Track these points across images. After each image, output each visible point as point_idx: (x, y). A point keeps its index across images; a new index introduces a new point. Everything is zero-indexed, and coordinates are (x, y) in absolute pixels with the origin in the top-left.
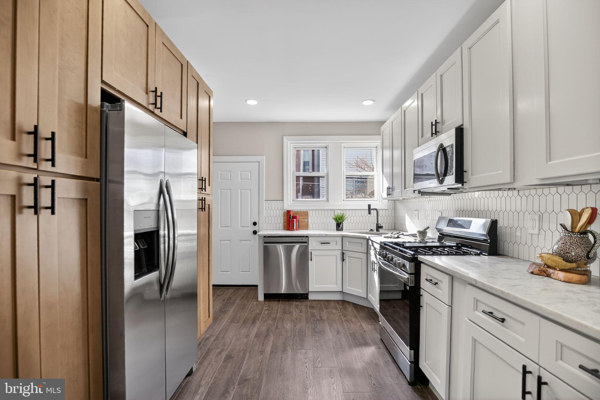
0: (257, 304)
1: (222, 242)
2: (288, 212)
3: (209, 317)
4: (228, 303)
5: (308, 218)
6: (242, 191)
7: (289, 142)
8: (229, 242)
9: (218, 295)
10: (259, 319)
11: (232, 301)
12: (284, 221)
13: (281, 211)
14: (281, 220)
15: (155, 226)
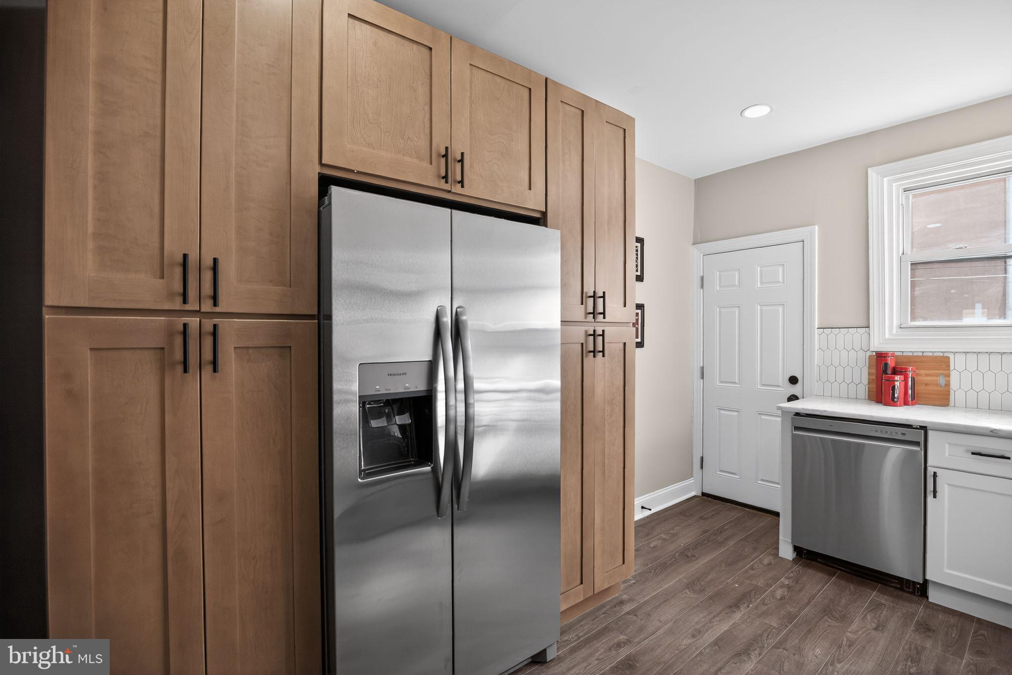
0: (769, 564)
1: (722, 412)
2: (880, 357)
3: (624, 563)
4: (708, 541)
5: (948, 376)
6: (764, 308)
7: (885, 179)
8: (736, 414)
9: (701, 518)
10: (751, 602)
11: (720, 539)
12: (869, 379)
13: (861, 354)
14: (862, 376)
15: (424, 389)
